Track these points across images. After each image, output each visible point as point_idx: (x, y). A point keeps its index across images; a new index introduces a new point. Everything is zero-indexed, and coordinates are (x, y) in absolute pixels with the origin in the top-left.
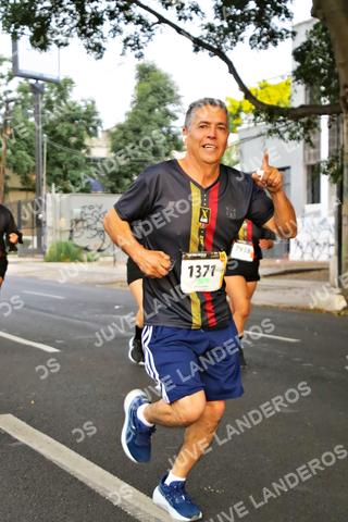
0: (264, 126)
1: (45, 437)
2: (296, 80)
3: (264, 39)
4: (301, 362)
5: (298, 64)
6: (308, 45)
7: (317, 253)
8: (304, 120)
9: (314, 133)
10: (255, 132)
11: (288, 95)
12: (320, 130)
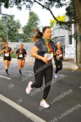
0: (59, 26)
1: (8, 99)
2: (66, 15)
3: (59, 6)
4: (68, 81)
5: (67, 12)
6: (69, 7)
7: (71, 56)
8: (68, 25)
9: (70, 28)
10: (57, 28)
11: (64, 19)
12: (72, 27)
